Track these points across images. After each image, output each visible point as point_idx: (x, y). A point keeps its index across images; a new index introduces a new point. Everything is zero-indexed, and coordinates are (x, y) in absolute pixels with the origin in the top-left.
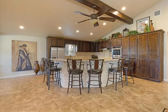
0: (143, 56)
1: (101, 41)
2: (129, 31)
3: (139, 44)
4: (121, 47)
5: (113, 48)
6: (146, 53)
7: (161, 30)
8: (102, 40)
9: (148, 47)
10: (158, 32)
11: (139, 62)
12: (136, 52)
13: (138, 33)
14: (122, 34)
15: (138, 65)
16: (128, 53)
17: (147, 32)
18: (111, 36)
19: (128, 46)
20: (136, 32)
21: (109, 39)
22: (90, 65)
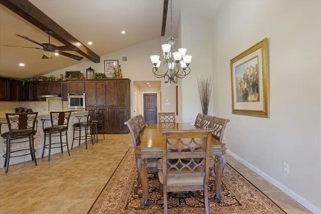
0: (112, 107)
1: (41, 80)
2: (95, 72)
3: (108, 92)
4: (84, 94)
5: (70, 94)
6: (115, 103)
7: (128, 79)
8: (45, 78)
9: (117, 95)
10: (126, 81)
11: (108, 113)
12: (105, 101)
13: (106, 77)
14: (85, 75)
15: (107, 118)
16: (94, 103)
17: (116, 78)
18: (64, 75)
19: (94, 93)
20: (104, 76)
21: (60, 80)
22: (51, 120)
